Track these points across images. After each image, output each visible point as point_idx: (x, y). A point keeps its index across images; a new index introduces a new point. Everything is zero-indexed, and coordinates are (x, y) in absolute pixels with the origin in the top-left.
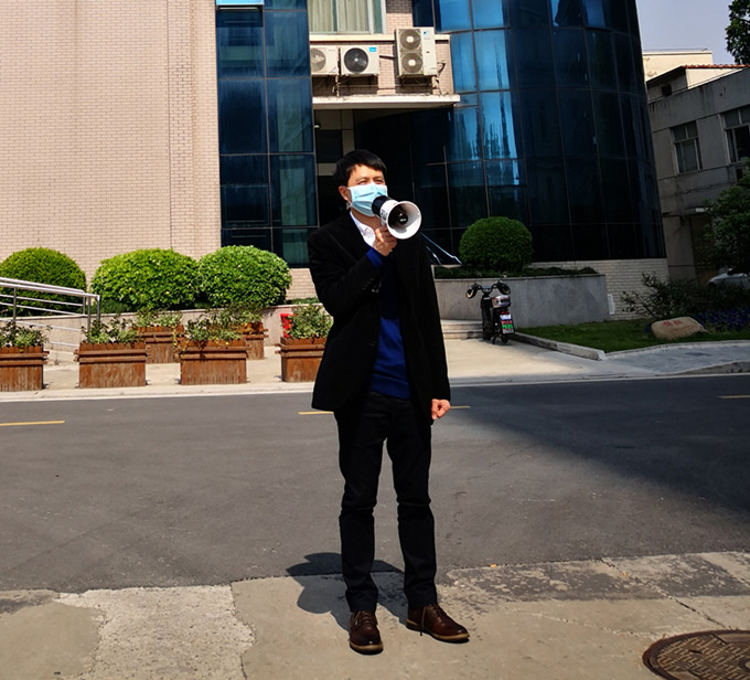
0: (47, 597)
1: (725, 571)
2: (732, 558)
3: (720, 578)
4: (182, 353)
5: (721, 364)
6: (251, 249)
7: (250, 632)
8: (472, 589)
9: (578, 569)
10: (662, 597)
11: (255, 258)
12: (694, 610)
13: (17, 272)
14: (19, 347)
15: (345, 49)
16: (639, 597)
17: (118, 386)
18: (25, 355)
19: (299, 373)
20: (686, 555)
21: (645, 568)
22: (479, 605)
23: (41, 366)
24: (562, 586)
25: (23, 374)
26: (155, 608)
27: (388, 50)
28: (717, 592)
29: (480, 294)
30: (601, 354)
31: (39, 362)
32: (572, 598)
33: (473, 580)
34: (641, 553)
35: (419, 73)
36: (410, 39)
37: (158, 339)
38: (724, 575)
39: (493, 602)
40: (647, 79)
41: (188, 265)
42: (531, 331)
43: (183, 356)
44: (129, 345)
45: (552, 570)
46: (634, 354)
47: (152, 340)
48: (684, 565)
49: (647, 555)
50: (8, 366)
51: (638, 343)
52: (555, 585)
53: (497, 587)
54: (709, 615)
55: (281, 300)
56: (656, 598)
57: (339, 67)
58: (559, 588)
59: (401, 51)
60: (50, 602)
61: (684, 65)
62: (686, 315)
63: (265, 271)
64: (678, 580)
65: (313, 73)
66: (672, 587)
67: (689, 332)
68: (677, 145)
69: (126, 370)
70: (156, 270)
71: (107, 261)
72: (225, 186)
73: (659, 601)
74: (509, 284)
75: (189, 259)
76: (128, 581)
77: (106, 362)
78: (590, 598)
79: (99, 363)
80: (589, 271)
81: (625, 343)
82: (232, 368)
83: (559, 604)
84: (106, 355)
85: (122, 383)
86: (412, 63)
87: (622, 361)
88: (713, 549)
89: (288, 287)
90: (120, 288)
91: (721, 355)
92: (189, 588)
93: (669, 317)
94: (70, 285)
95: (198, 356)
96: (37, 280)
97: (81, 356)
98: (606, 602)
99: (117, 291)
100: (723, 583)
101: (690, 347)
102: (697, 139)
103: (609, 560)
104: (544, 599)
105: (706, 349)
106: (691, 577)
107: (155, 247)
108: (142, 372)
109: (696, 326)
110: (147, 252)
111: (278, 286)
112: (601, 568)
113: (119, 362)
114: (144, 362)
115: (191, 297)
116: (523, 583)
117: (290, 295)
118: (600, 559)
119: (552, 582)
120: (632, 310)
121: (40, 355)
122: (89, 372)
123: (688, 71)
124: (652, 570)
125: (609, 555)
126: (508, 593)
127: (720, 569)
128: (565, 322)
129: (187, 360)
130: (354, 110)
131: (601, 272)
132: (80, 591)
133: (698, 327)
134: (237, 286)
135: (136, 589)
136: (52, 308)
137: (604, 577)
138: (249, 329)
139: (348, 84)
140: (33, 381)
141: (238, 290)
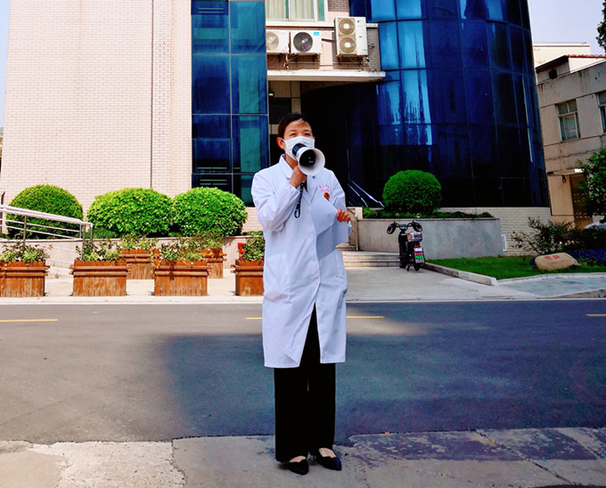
0: (22, 446)
1: (576, 441)
2: (582, 432)
3: (570, 447)
4: (156, 270)
5: (589, 290)
6: (215, 190)
7: (183, 476)
8: (367, 450)
9: (456, 437)
10: (522, 459)
11: (218, 197)
12: (547, 470)
13: (28, 203)
14: (26, 262)
15: (295, 33)
16: (503, 459)
17: (104, 295)
18: (31, 268)
19: (249, 289)
20: (546, 429)
21: (510, 438)
22: (371, 462)
23: (43, 277)
24: (441, 449)
25: (28, 283)
26: (108, 457)
27: (328, 35)
28: (567, 457)
29: (398, 231)
30: (494, 280)
31: (42, 274)
32: (448, 458)
33: (369, 443)
34: (509, 427)
35: (353, 53)
36: (347, 26)
37: (138, 260)
38: (574, 444)
39: (383, 460)
40: (536, 65)
41: (165, 202)
42: (439, 262)
43: (157, 273)
44: (114, 262)
45: (435, 438)
46: (520, 281)
47: (133, 260)
48: (543, 436)
49: (514, 427)
50: (17, 277)
51: (524, 273)
52: (435, 449)
53: (388, 448)
54: (559, 473)
55: (238, 232)
56: (517, 460)
57: (290, 46)
58: (438, 451)
59: (339, 35)
60: (25, 450)
61: (567, 54)
62: (563, 251)
63: (226, 208)
64: (536, 447)
65: (268, 51)
66: (530, 452)
67: (565, 265)
68: (561, 118)
69: (111, 282)
70: (139, 205)
71: (100, 197)
72: (196, 139)
73: (519, 462)
74: (422, 223)
75: (166, 197)
76: (89, 436)
77: (95, 276)
78: (462, 459)
79: (89, 276)
80: (486, 215)
81: (512, 273)
82: (195, 283)
83: (437, 462)
84: (95, 270)
85: (107, 293)
86: (348, 45)
87: (510, 286)
88: (567, 425)
89: (244, 221)
90: (110, 218)
91: (591, 283)
92: (139, 443)
93: (550, 252)
94: (70, 215)
95: (168, 273)
96: (44, 210)
97: (75, 270)
98: (475, 462)
99: (107, 221)
100: (572, 450)
101: (566, 276)
102: (576, 114)
103: (482, 431)
104: (425, 458)
105: (578, 279)
106: (547, 445)
107: (139, 187)
108: (123, 285)
109: (571, 261)
110: (132, 191)
111: (236, 220)
112: (475, 437)
113: (105, 276)
114: (125, 276)
115: (166, 227)
116: (410, 446)
117: (245, 228)
118: (474, 430)
119: (433, 446)
120: (520, 246)
121: (42, 268)
122: (81, 283)
123: (570, 59)
124: (515, 439)
125: (482, 428)
126: (396, 453)
127: (572, 440)
128: (467, 256)
129: (160, 276)
130: (301, 82)
131: (496, 217)
132: (51, 443)
133: (573, 261)
134: (203, 219)
135: (96, 443)
136: (55, 233)
137: (477, 444)
138: (211, 254)
139: (296, 60)
140: (37, 289)
141: (205, 223)
